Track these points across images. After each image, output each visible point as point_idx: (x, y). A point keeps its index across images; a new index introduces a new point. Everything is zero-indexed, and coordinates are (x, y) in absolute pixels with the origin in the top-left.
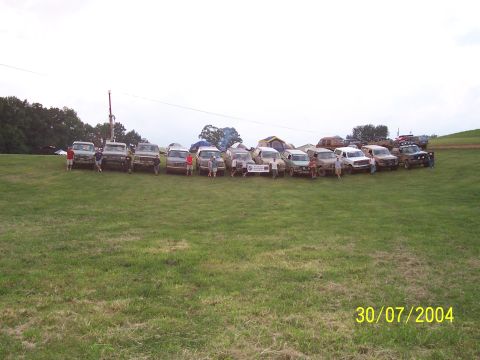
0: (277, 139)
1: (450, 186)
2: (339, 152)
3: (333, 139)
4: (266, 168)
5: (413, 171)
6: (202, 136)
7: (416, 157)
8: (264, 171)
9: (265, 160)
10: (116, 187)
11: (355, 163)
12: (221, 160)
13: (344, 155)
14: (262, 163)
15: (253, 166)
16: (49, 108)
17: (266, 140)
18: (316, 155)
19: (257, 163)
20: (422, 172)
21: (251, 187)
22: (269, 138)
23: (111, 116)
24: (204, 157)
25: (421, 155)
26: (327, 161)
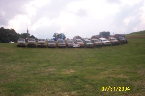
2: (100, 40)
4: (79, 45)
7: (123, 40)
9: (78, 43)
11: (105, 43)
12: (65, 43)
13: (102, 41)
15: (74, 45)
18: (93, 41)
19: (76, 44)
20: (126, 45)
23: (27, 31)
24: (59, 42)
25: (125, 40)
26: (97, 43)
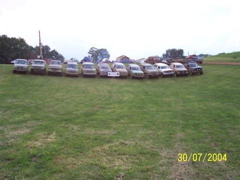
0: (125, 57)
1: (212, 87)
2: (156, 66)
3: (154, 57)
4: (118, 74)
5: (194, 77)
6: (90, 52)
7: (196, 69)
8: (117, 76)
9: (118, 70)
11: (164, 72)
12: (95, 69)
13: (159, 67)
14: (116, 71)
15: (111, 73)
16: (11, 38)
18: (144, 67)
19: (113, 71)
20: (199, 77)
21: (108, 85)
22: (121, 57)
23: (40, 44)
24: (85, 68)
25: (199, 69)
26: (150, 71)
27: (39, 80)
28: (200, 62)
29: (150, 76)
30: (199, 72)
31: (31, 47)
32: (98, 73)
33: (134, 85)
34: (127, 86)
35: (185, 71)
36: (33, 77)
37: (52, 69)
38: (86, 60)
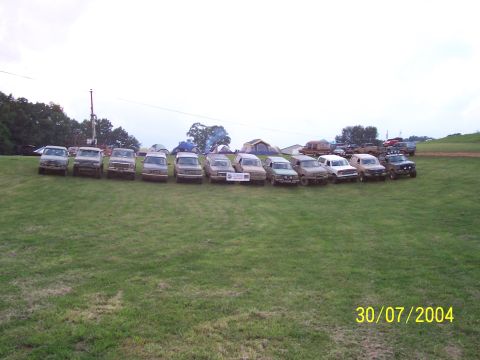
0: (261, 142)
1: (435, 202)
2: (323, 161)
3: (319, 143)
4: (246, 176)
5: (398, 181)
6: (190, 133)
7: (402, 167)
8: (244, 180)
9: (246, 168)
10: (83, 198)
11: (339, 172)
12: (200, 167)
13: (328, 163)
14: (242, 171)
15: (232, 174)
16: (34, 103)
17: (251, 142)
18: (299, 163)
19: (236, 171)
20: (408, 183)
21: (228, 198)
22: (254, 141)
23: (93, 115)
24: (182, 164)
25: (407, 165)
26: (310, 170)
27: (90, 187)
28: (410, 153)
29: (309, 180)
30: (409, 173)
31: (75, 123)
32: (207, 175)
33: (279, 198)
34: (264, 200)
35: (380, 171)
36: (78, 181)
37: (115, 165)
38: (182, 147)
